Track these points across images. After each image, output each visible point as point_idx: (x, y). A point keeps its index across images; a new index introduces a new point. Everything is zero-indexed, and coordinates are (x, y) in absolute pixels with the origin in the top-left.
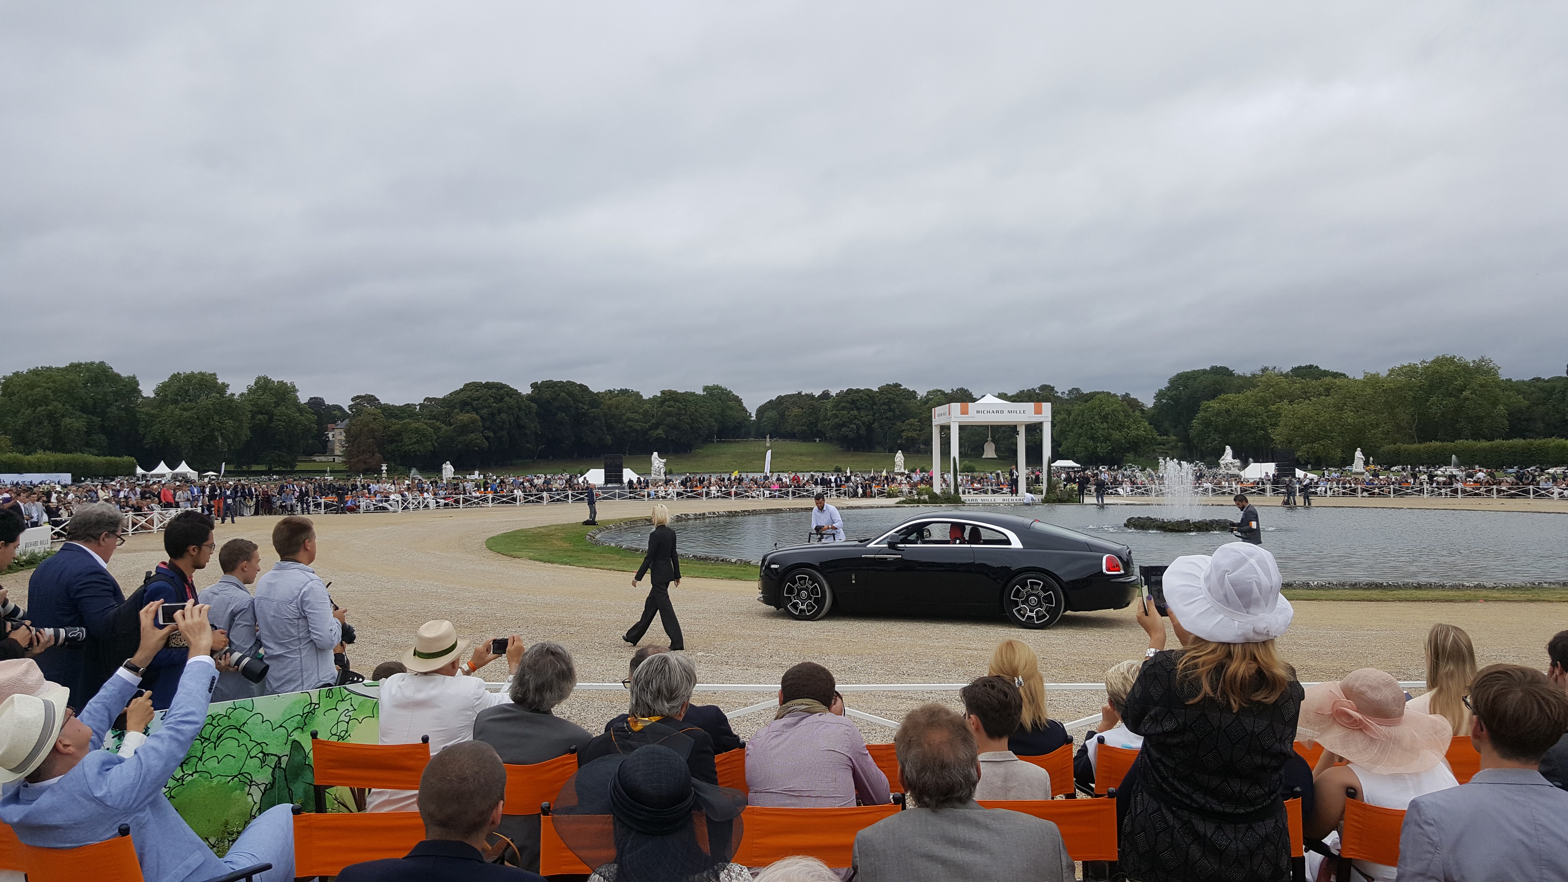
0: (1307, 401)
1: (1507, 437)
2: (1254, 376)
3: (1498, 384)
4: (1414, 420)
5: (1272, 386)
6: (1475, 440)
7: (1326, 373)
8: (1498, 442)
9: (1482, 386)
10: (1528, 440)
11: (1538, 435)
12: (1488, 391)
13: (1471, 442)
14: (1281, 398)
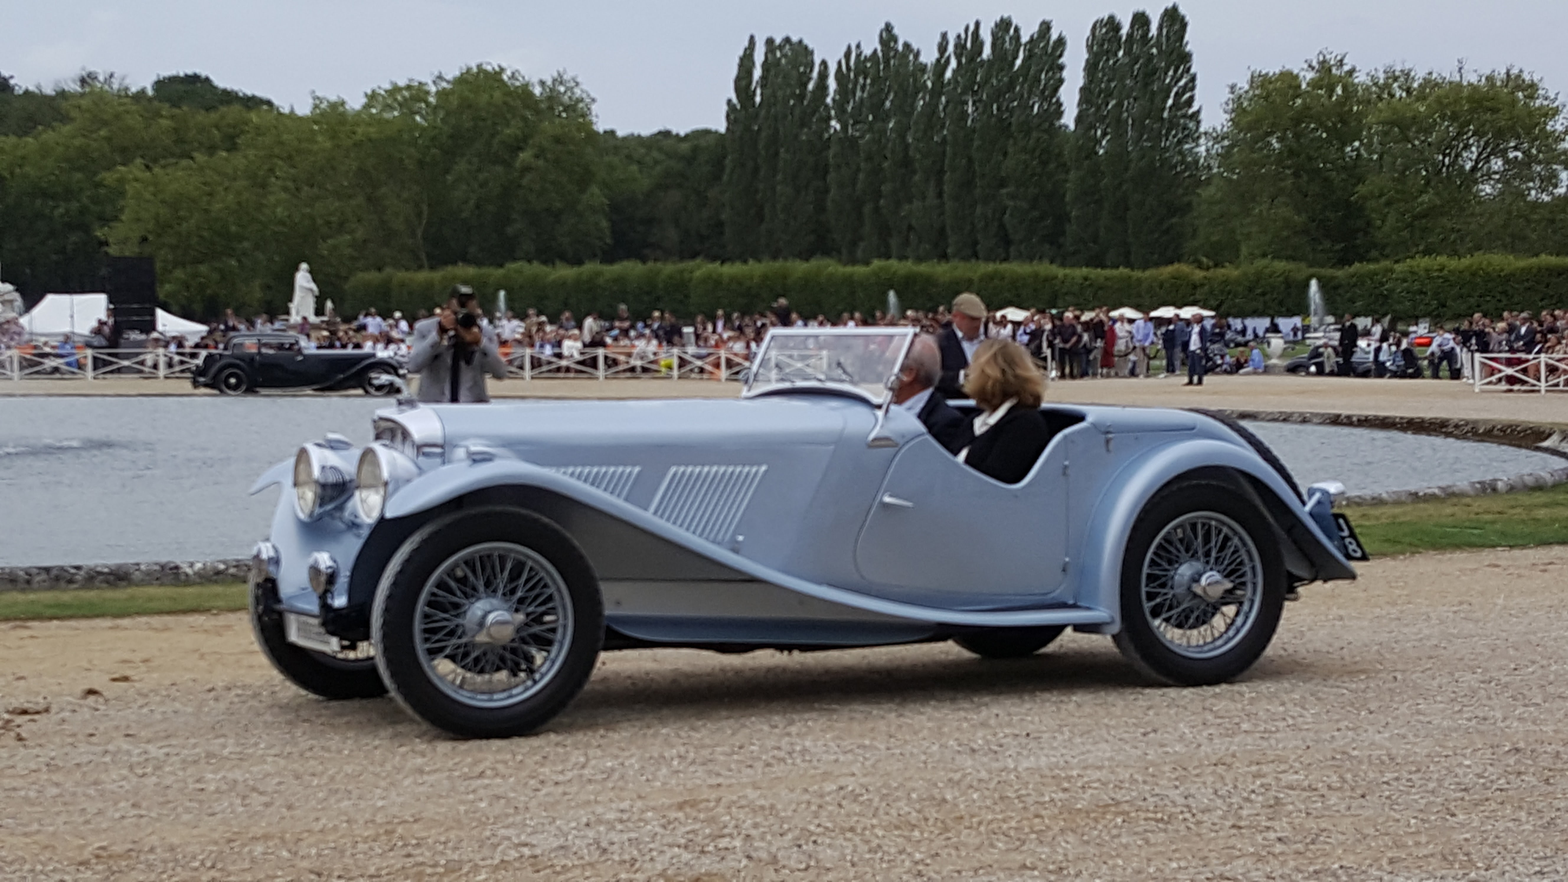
0: (185, 162)
1: (609, 257)
2: (62, 94)
3: (592, 136)
4: (419, 215)
5: (105, 123)
6: (545, 262)
7: (229, 97)
8: (590, 267)
9: (558, 140)
10: (650, 264)
11: (667, 254)
12: (570, 153)
13: (536, 268)
14: (126, 154)
